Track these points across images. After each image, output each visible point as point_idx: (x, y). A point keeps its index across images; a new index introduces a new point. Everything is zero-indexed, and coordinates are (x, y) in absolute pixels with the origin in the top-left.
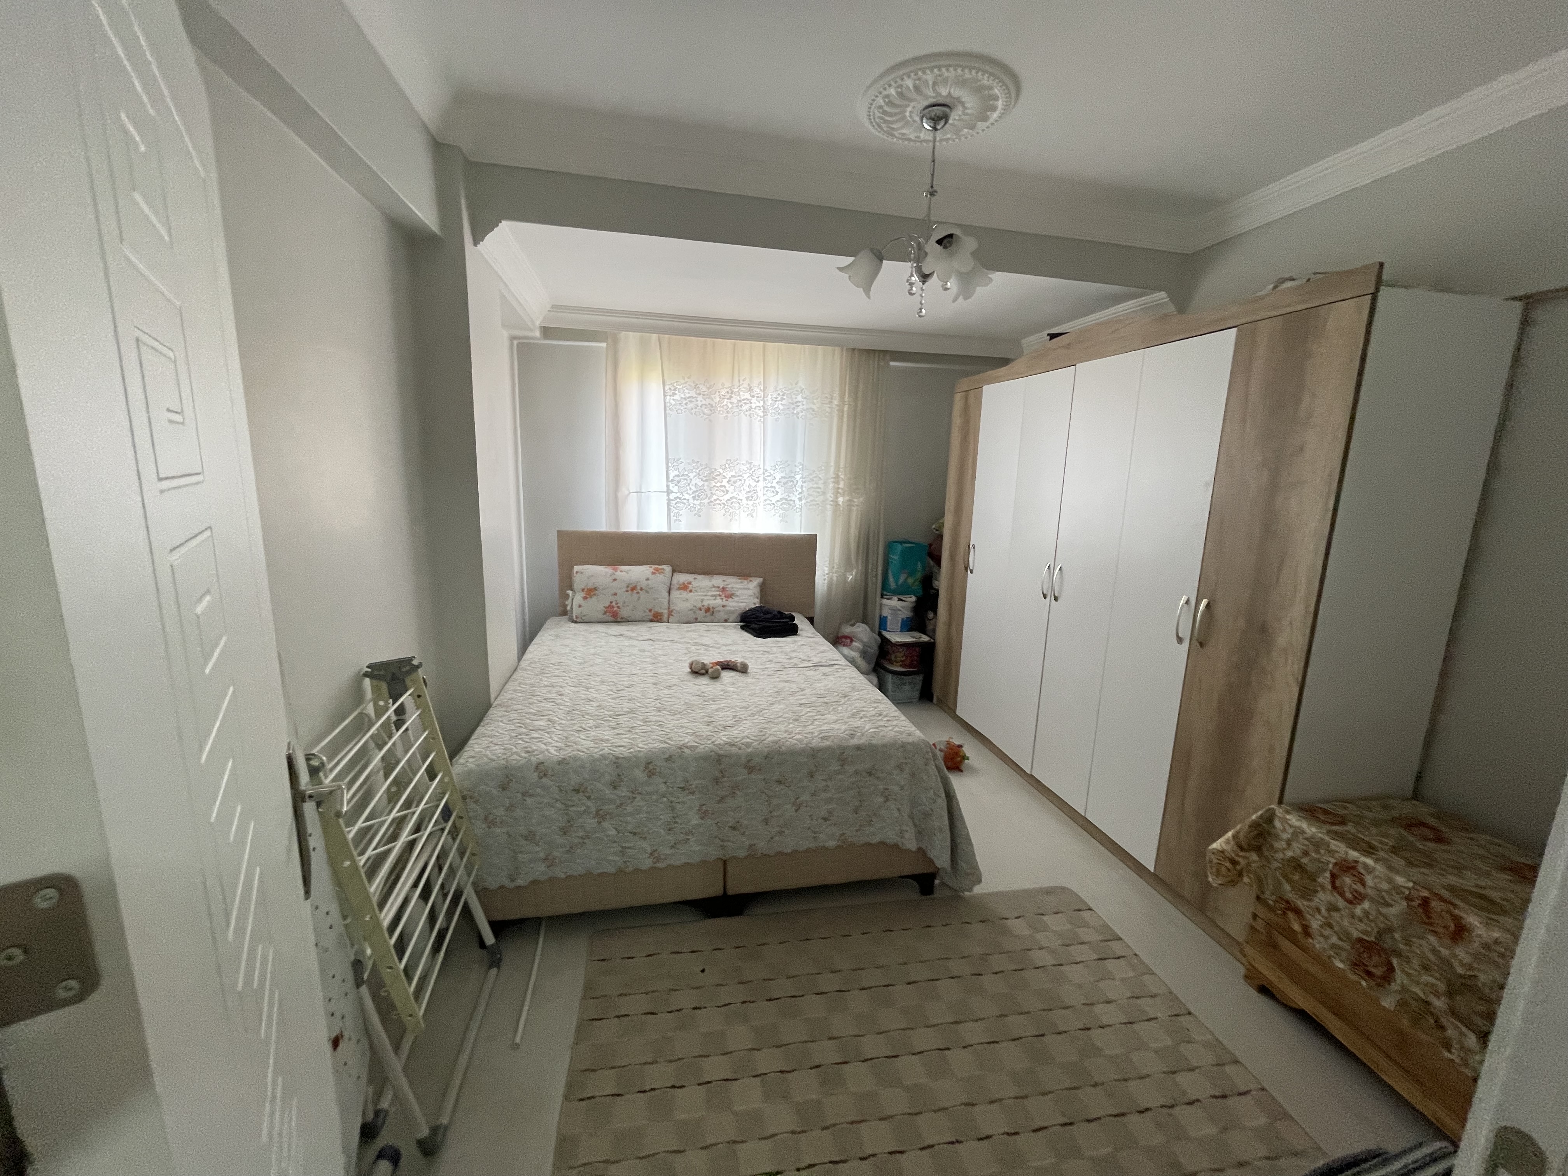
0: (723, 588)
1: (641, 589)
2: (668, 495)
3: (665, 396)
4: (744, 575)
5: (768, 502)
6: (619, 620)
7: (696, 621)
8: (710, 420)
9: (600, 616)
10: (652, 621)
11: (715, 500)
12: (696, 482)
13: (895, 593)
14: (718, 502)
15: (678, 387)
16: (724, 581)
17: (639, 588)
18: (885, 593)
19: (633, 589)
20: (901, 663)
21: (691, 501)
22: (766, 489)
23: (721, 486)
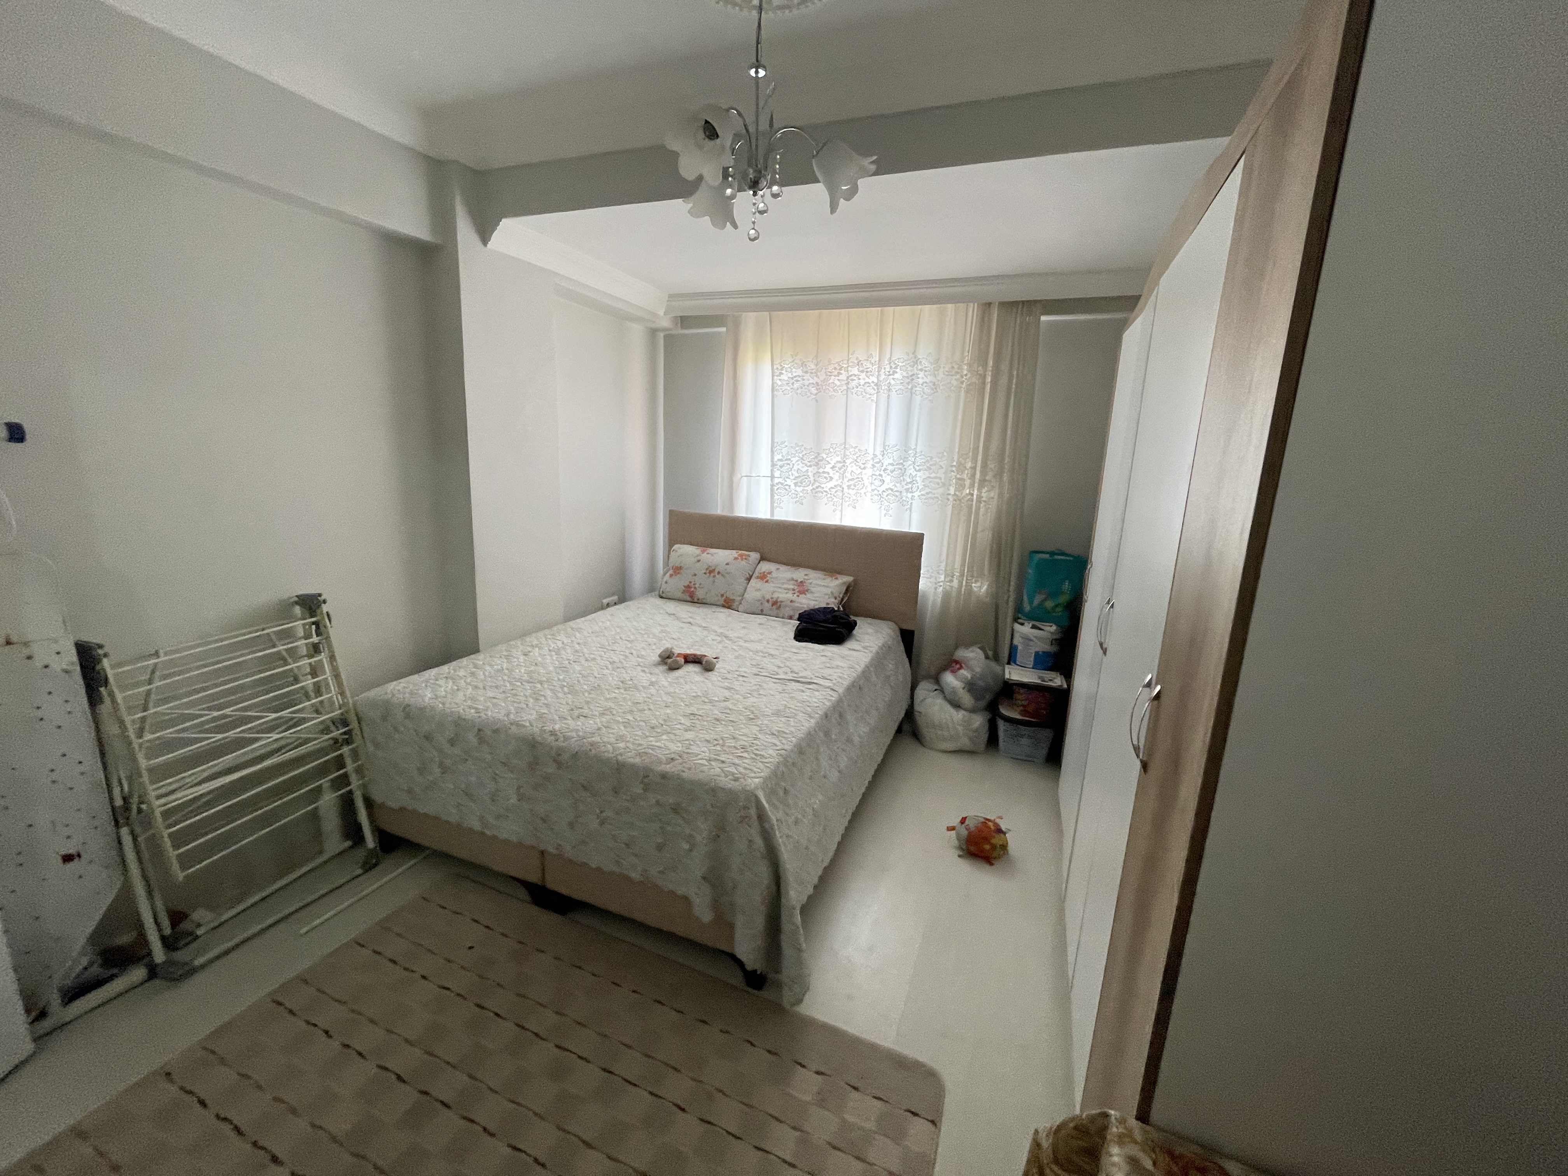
0: (801, 582)
1: (719, 573)
2: (772, 480)
3: (773, 376)
4: (832, 571)
5: (876, 492)
6: (696, 600)
7: (762, 613)
8: (817, 401)
9: (679, 595)
10: (724, 606)
11: (817, 487)
12: (799, 467)
13: (1031, 617)
14: (820, 489)
15: (786, 366)
16: (806, 575)
17: (716, 571)
18: (1020, 615)
19: (710, 572)
20: (1021, 708)
21: (793, 487)
22: (874, 477)
23: (824, 472)
